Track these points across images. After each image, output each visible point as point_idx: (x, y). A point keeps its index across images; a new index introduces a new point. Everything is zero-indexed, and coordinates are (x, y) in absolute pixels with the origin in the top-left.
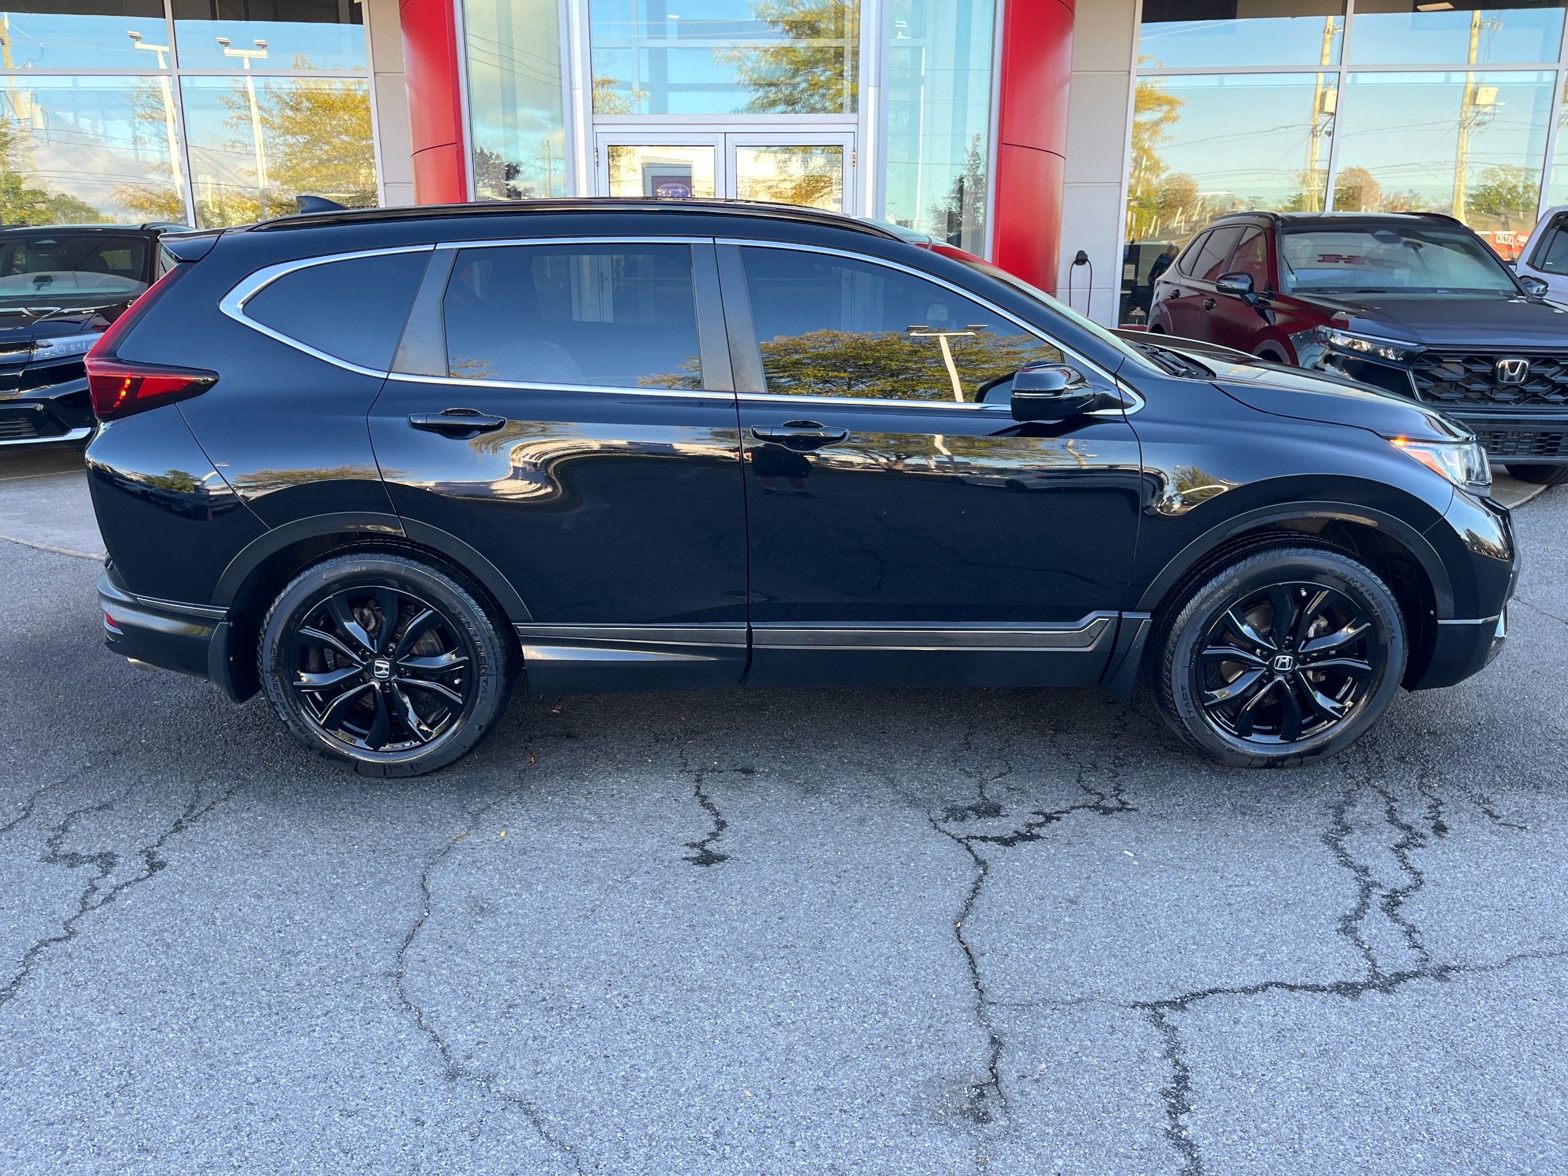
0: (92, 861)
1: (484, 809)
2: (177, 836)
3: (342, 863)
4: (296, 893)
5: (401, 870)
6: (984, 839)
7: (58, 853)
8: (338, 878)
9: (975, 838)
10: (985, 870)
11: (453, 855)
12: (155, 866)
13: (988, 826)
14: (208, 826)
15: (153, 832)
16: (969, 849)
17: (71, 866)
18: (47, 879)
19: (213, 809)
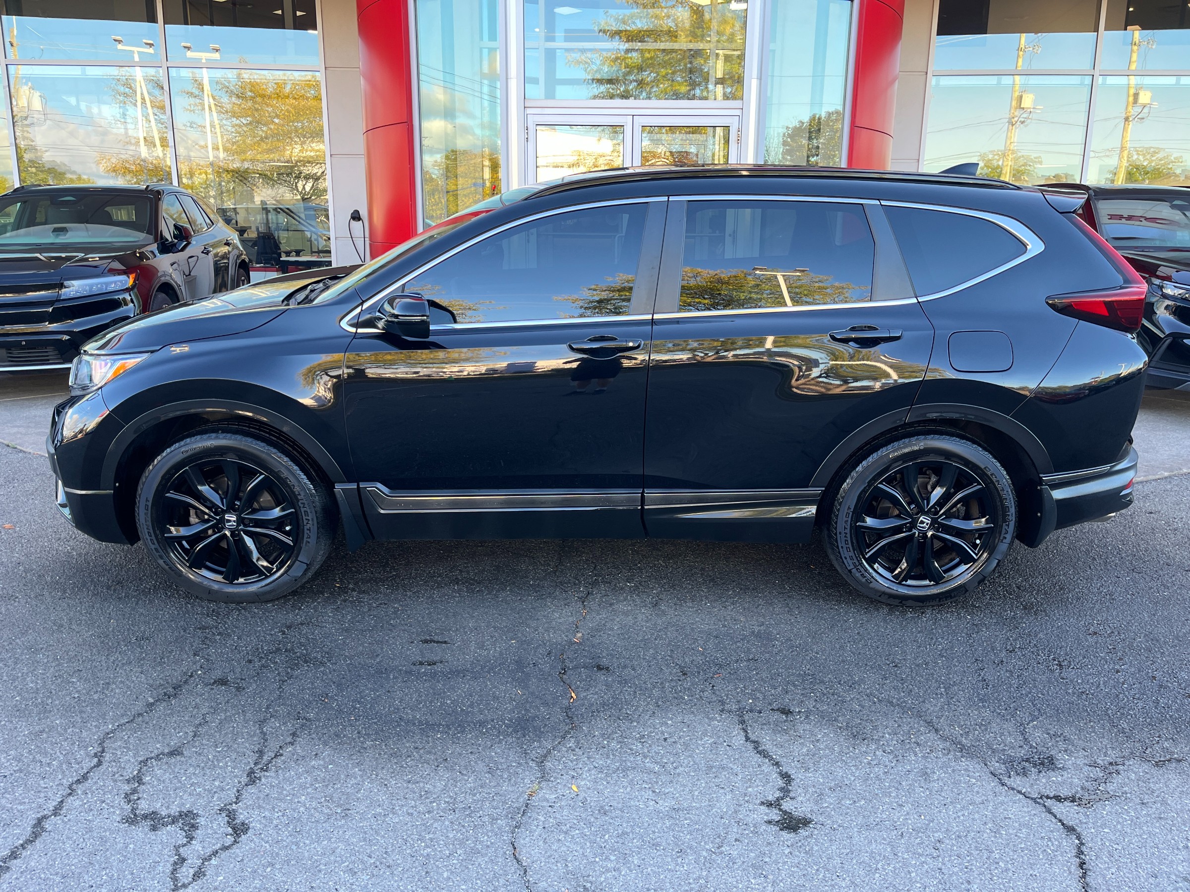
0: (173, 822)
1: (545, 756)
2: (252, 789)
3: (427, 829)
4: (389, 867)
5: (488, 836)
6: (1058, 798)
7: (138, 812)
8: (427, 846)
9: (1048, 797)
10: (1078, 838)
11: (534, 815)
12: (239, 830)
13: (1053, 782)
14: (281, 778)
15: (228, 784)
16: (1049, 811)
17: (154, 828)
18: (132, 846)
19: (281, 755)
